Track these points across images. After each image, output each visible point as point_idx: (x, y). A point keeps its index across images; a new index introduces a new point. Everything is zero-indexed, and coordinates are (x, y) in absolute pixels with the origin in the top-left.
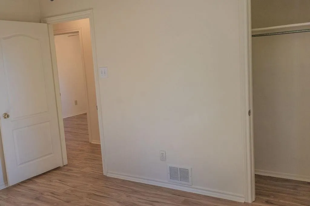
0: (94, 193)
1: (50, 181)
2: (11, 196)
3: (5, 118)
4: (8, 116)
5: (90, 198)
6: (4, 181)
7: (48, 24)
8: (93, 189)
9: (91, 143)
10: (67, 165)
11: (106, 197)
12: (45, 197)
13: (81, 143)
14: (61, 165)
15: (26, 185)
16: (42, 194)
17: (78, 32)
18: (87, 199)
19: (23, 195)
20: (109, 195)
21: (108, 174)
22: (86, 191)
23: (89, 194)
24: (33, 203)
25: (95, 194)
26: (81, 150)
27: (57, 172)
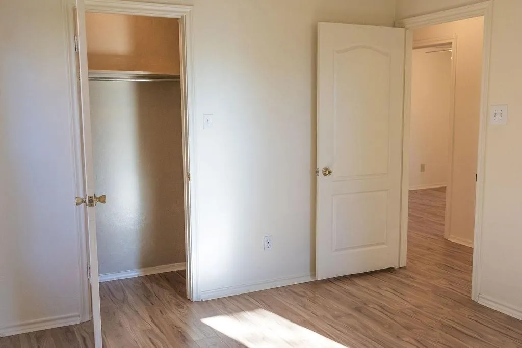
0: (453, 325)
1: (378, 287)
2: (320, 295)
3: (325, 175)
4: (330, 173)
5: (446, 333)
6: (311, 271)
7: (407, 29)
8: (451, 318)
9: (447, 240)
10: (404, 268)
11: (477, 338)
12: (371, 310)
13: (429, 236)
14: (396, 266)
15: (341, 285)
16: (365, 304)
17: (451, 44)
18: (441, 332)
19: (337, 298)
20: (482, 336)
21: (480, 299)
22: (438, 318)
23: (444, 325)
24: (350, 315)
25: (454, 328)
26: (429, 249)
27: (389, 275)
